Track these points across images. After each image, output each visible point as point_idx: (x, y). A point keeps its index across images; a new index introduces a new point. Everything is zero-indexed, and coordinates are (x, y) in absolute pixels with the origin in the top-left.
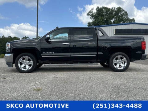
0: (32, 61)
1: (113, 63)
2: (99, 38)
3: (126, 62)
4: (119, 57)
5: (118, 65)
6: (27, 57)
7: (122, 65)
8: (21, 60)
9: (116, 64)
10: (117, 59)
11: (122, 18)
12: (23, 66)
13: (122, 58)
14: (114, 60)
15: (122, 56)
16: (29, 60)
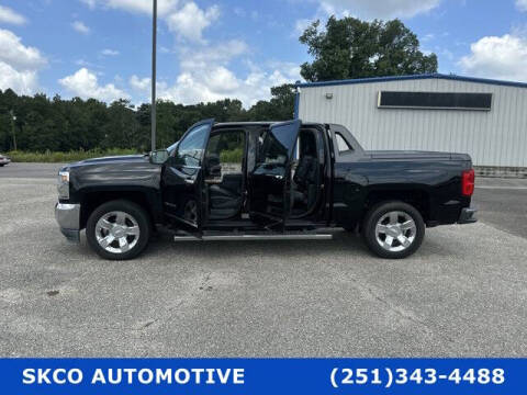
0: (136, 227)
1: (377, 235)
2: (339, 159)
3: (415, 230)
4: (394, 215)
5: (389, 240)
6: (121, 215)
7: (401, 238)
8: (103, 222)
9: (383, 237)
10: (387, 221)
11: (402, 54)
12: (110, 239)
13: (401, 220)
14: (379, 225)
15: (402, 214)
16: (128, 223)
